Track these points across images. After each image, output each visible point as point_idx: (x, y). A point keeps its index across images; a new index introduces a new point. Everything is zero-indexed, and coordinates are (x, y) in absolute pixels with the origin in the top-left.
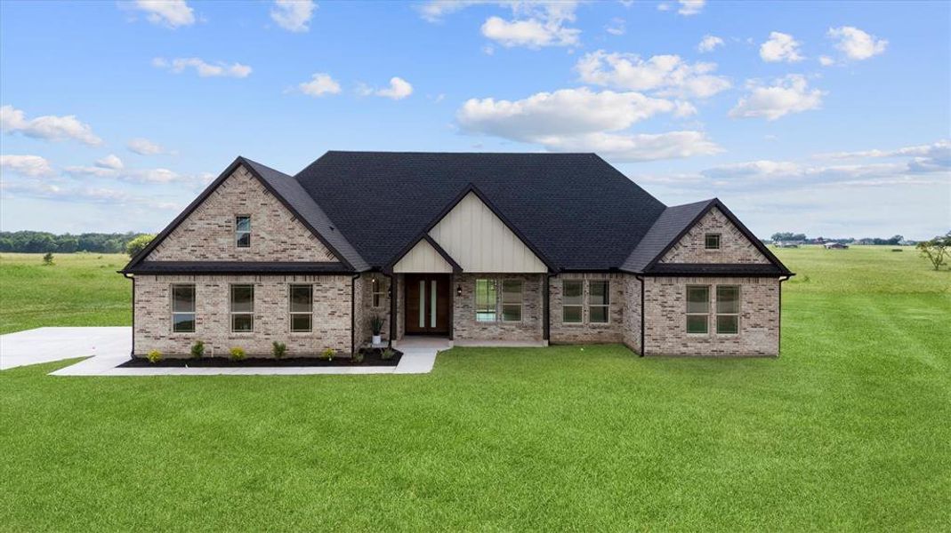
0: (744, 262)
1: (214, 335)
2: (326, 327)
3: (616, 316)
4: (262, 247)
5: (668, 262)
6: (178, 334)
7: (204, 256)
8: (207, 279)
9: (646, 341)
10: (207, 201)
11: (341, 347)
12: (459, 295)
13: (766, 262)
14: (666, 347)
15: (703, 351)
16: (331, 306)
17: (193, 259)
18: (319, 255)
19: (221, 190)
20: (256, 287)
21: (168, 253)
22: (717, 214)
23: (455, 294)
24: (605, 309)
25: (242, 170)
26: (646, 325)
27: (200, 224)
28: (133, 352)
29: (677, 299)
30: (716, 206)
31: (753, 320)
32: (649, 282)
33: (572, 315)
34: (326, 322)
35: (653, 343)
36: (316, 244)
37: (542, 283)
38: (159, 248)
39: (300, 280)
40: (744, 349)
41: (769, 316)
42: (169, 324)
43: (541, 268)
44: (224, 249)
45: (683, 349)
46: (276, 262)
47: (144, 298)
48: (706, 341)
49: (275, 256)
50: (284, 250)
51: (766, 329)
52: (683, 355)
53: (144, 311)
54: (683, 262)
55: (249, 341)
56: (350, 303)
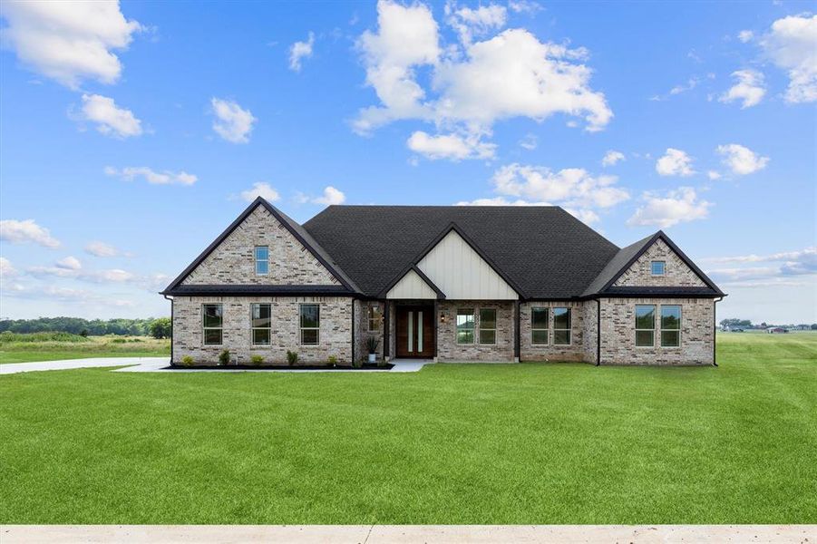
0: (684, 285)
1: (238, 346)
2: (330, 340)
3: (577, 339)
4: (278, 273)
5: (620, 285)
6: (208, 346)
7: (230, 280)
8: (232, 300)
9: (601, 353)
10: (232, 235)
11: (344, 357)
12: (443, 321)
13: (703, 285)
14: (618, 357)
15: (649, 361)
16: (335, 322)
17: (221, 283)
18: (325, 279)
19: (244, 225)
20: (272, 306)
21: (200, 278)
22: (661, 244)
23: (439, 320)
24: (568, 333)
25: (261, 208)
26: (602, 338)
27: (227, 253)
28: (172, 361)
29: (628, 317)
30: (661, 237)
31: (692, 334)
32: (604, 302)
33: (539, 338)
34: (331, 336)
35: (608, 354)
36: (322, 269)
37: (513, 311)
38: (193, 274)
39: (309, 301)
40: (683, 359)
41: (705, 331)
42: (202, 337)
43: (513, 296)
44: (246, 275)
45: (633, 359)
46: (289, 285)
47: (181, 316)
48: (652, 353)
49: (288, 280)
50: (296, 275)
51: (703, 342)
52: (633, 364)
53: (181, 326)
54: (632, 285)
55: (267, 351)
56: (351, 320)
